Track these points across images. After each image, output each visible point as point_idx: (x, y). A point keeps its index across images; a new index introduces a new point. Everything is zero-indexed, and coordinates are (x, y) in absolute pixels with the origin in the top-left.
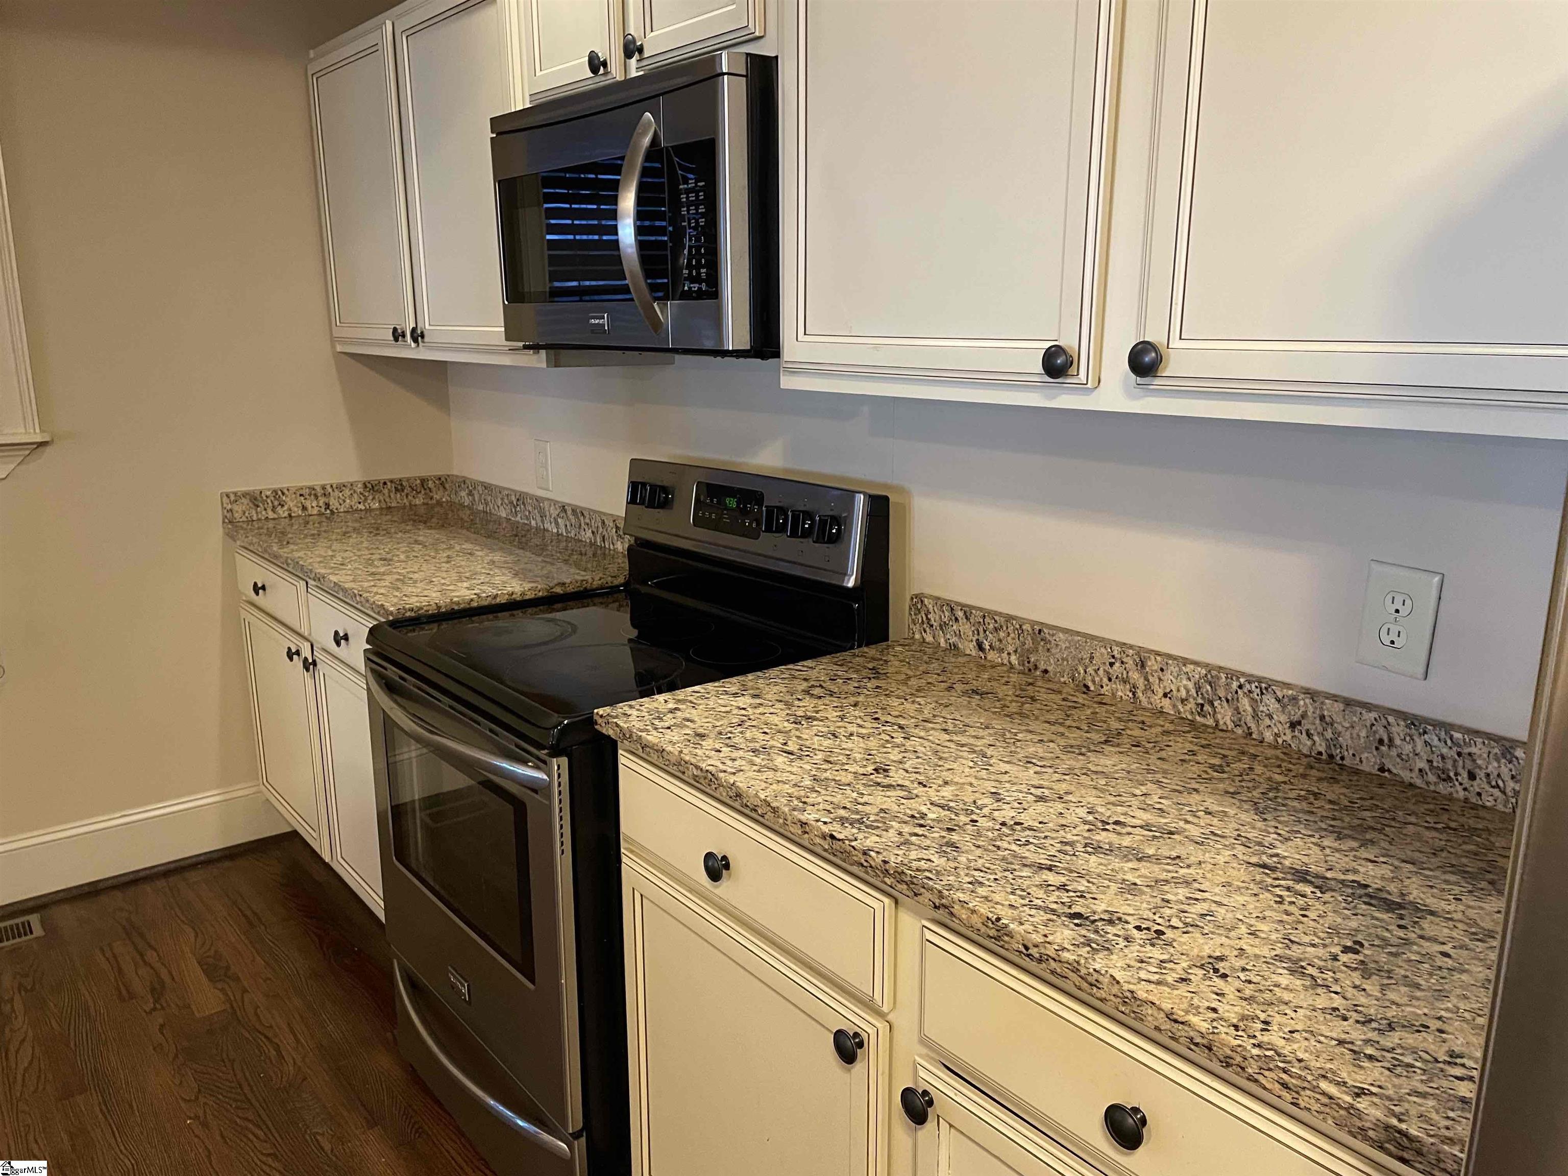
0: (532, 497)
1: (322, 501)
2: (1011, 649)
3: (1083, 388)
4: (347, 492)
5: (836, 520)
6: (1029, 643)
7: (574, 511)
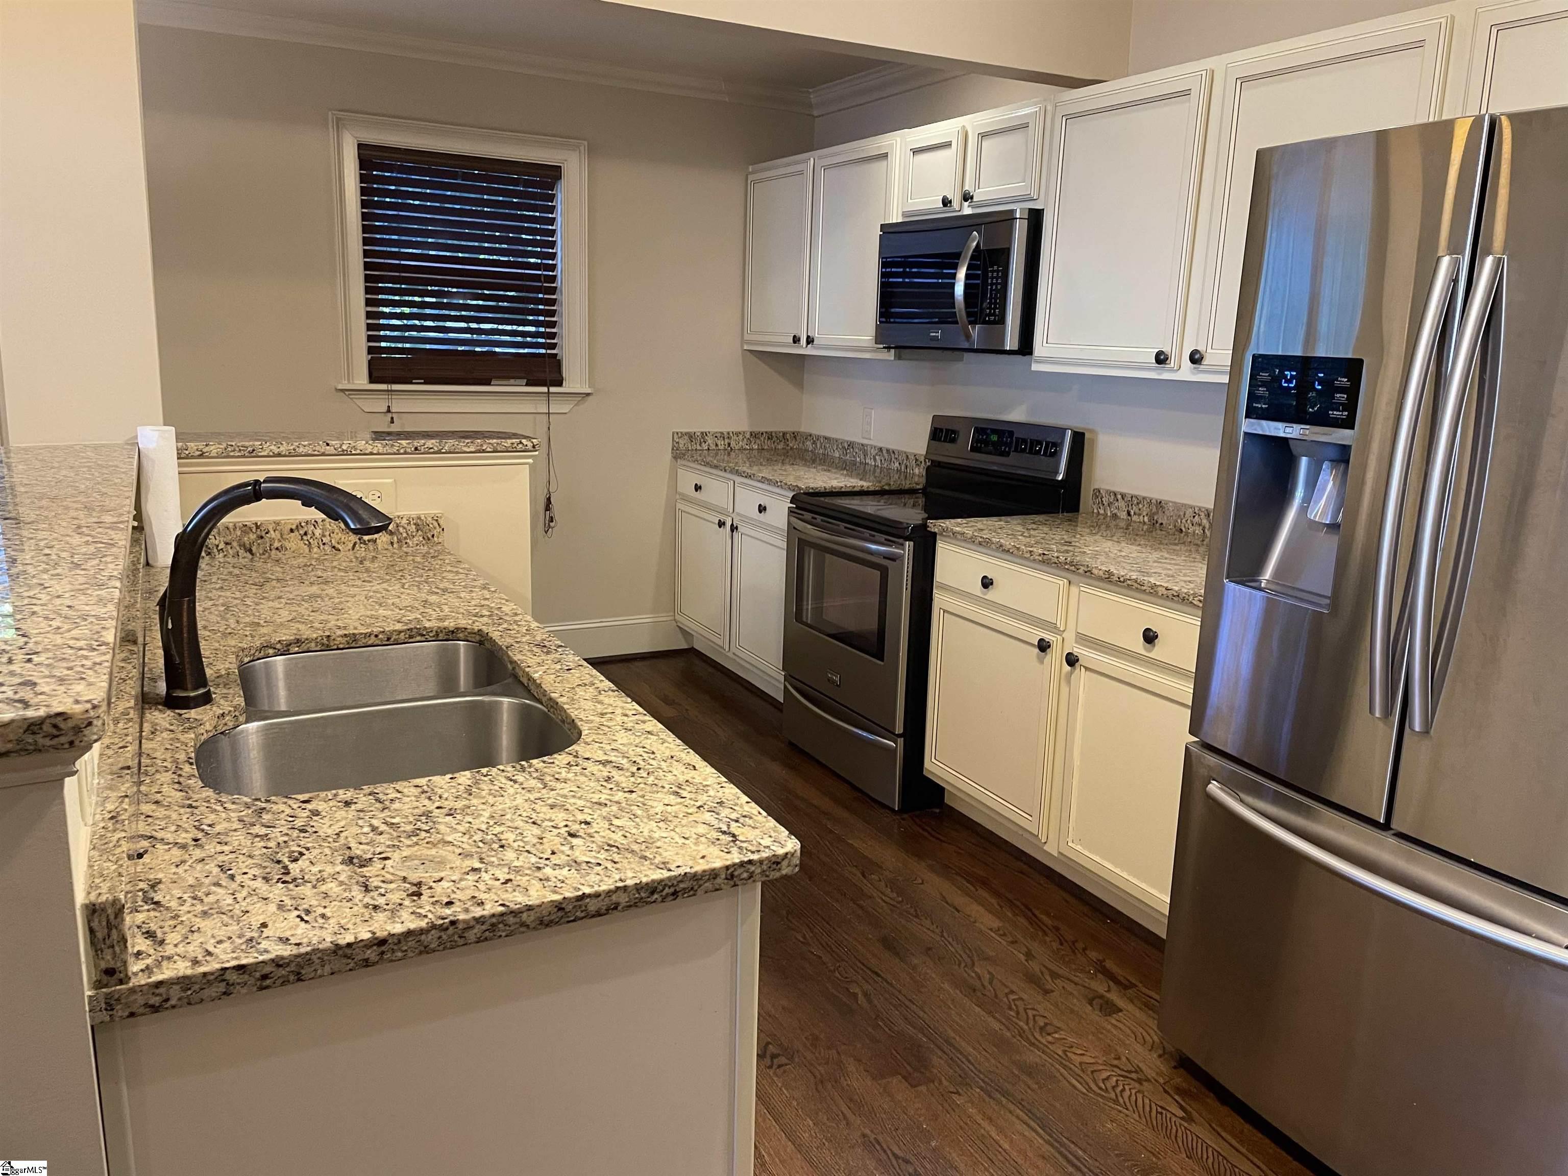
0: (858, 444)
1: (727, 441)
2: (1145, 514)
3: (1172, 370)
4: (741, 437)
5: (1055, 445)
6: (1154, 510)
7: (888, 451)
